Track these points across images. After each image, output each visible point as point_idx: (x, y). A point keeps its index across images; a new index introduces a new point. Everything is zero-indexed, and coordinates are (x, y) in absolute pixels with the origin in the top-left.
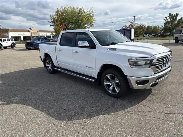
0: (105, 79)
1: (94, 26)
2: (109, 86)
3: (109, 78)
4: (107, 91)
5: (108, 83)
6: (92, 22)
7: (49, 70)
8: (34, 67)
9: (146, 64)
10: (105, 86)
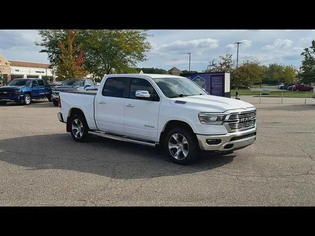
0: (170, 141)
1: (146, 60)
2: (175, 150)
3: (175, 138)
4: (172, 156)
5: (175, 147)
6: (142, 51)
7: (76, 136)
8: (42, 134)
9: (219, 119)
10: (170, 151)
